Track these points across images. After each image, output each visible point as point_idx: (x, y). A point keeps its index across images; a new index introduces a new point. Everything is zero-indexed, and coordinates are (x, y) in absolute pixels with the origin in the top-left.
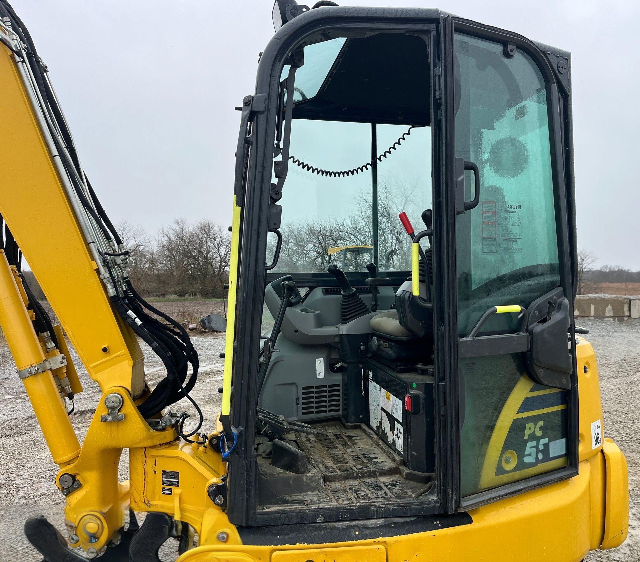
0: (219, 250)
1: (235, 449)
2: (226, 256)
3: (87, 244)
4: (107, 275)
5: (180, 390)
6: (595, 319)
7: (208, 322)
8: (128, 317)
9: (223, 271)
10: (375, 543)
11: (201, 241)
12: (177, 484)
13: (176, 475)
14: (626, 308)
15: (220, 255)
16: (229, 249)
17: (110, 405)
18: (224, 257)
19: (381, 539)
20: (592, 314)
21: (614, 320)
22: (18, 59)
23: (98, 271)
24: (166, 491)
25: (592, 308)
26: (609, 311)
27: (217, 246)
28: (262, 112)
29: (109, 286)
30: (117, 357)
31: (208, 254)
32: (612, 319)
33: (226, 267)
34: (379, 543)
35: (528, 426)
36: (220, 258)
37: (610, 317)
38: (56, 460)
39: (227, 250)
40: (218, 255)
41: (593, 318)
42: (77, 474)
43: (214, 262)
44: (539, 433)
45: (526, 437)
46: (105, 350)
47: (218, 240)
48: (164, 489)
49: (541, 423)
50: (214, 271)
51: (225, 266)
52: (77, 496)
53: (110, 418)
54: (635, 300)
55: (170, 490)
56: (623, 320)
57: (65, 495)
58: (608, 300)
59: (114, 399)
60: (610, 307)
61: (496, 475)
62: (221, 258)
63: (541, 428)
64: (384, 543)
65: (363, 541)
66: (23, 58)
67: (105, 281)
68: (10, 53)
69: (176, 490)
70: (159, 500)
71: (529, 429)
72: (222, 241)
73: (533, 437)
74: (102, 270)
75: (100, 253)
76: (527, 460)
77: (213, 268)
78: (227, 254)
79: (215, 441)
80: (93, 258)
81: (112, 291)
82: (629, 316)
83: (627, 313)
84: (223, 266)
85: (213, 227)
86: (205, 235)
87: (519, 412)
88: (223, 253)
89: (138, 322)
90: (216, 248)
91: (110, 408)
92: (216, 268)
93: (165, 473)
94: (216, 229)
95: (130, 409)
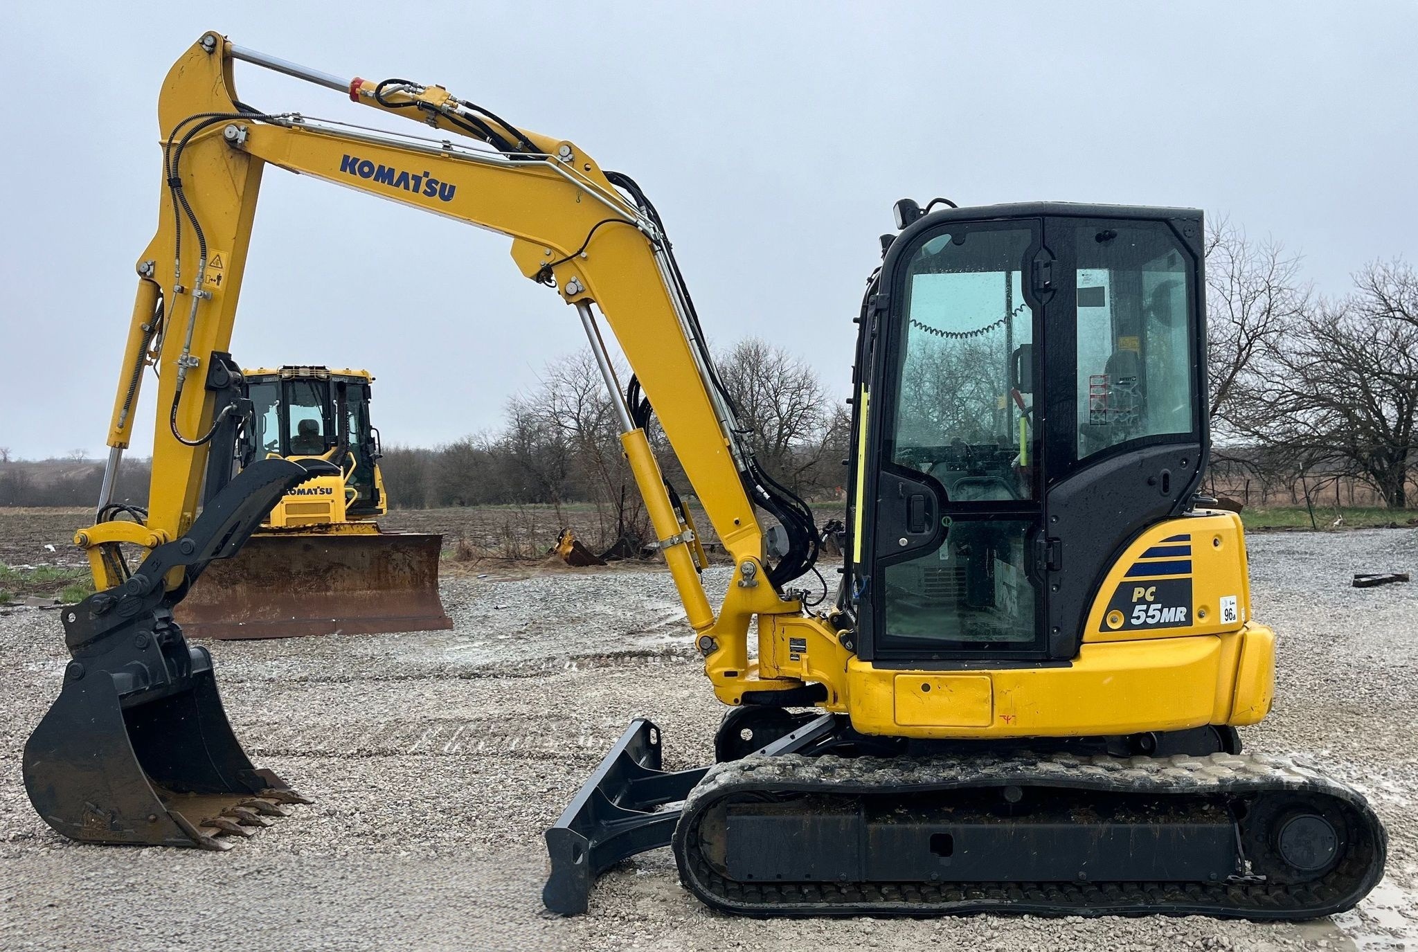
0: (776, 402)
1: (863, 592)
2: (791, 414)
3: (720, 423)
4: (738, 451)
5: (805, 562)
7: (771, 541)
8: (757, 491)
9: (786, 446)
10: (981, 674)
11: (741, 383)
12: (804, 651)
13: (803, 642)
15: (778, 412)
16: (798, 399)
17: (745, 572)
18: (787, 416)
19: (986, 671)
22: (657, 248)
23: (730, 448)
24: (795, 658)
27: (772, 392)
28: (885, 310)
29: (740, 462)
30: (746, 529)
31: (754, 410)
33: (791, 438)
34: (984, 674)
35: (1137, 590)
36: (778, 418)
38: (694, 625)
39: (793, 401)
40: (776, 413)
42: (716, 637)
43: (766, 428)
44: (1150, 598)
45: (1135, 600)
46: (737, 522)
47: (775, 381)
48: (792, 655)
49: (1153, 589)
50: (767, 445)
51: (790, 435)
52: (715, 657)
53: (745, 583)
55: (798, 656)
57: (705, 656)
59: (748, 566)
61: (1101, 631)
62: (780, 417)
63: (1152, 594)
64: (989, 675)
65: (971, 671)
66: (661, 247)
67: (736, 457)
68: (649, 242)
69: (804, 656)
70: (788, 665)
71: (1138, 593)
72: (782, 382)
73: (1142, 601)
74: (734, 446)
75: (731, 431)
76: (1134, 622)
77: (765, 441)
78: (792, 410)
79: (836, 620)
80: (725, 436)
81: (742, 467)
84: (785, 435)
85: (766, 354)
86: (748, 370)
87: (1125, 576)
88: (784, 408)
89: (767, 496)
90: (770, 397)
91: (746, 574)
92: (771, 439)
93: (793, 640)
94: (772, 357)
95: (761, 576)
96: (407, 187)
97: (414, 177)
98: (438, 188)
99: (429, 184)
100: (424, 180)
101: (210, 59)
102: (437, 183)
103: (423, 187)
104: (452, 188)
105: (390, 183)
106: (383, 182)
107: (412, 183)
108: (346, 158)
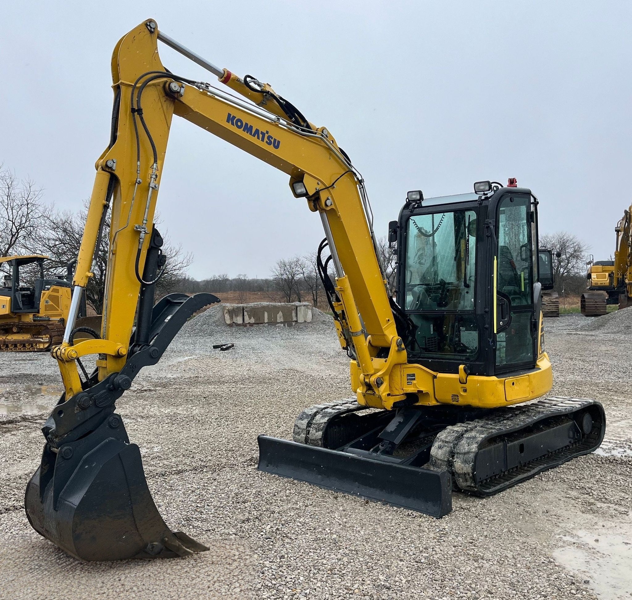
6: (269, 325)
12: (414, 379)
13: (414, 375)
14: (294, 314)
20: (266, 321)
21: (284, 325)
25: (266, 315)
26: (280, 317)
30: (390, 323)
32: (282, 325)
37: (281, 323)
41: (267, 325)
48: (408, 382)
52: (383, 388)
54: (301, 306)
55: (410, 382)
56: (292, 325)
58: (279, 308)
60: (280, 314)
69: (414, 382)
70: (406, 387)
82: (296, 321)
83: (295, 319)
93: (408, 375)
96: (258, 138)
97: (262, 133)
98: (273, 141)
99: (269, 137)
100: (266, 135)
101: (151, 35)
102: (272, 138)
103: (266, 139)
104: (279, 142)
105: (251, 134)
106: (247, 132)
107: (261, 136)
108: (229, 115)
